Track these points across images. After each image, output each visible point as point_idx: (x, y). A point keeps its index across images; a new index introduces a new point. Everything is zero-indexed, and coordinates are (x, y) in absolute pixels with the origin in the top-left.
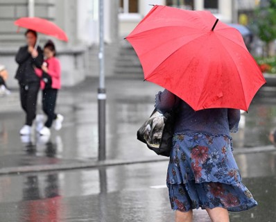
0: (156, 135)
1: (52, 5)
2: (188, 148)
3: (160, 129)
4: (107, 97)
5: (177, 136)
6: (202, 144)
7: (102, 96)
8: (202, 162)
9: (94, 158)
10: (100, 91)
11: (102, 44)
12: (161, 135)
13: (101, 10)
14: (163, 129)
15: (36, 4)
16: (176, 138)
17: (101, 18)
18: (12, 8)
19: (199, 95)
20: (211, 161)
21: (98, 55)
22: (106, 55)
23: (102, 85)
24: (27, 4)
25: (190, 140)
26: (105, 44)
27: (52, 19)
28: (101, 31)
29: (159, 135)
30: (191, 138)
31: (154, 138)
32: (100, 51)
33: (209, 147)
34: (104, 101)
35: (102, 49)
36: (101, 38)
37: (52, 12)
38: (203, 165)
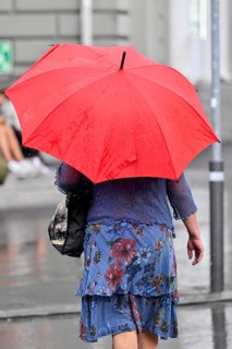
0: (58, 226)
1: (124, 12)
2: (107, 243)
3: (63, 217)
4: (225, 176)
5: (92, 227)
6: (128, 236)
7: (216, 176)
8: (126, 264)
9: (203, 288)
10: (212, 167)
11: (217, 81)
12: (65, 227)
13: (214, 20)
14: (66, 216)
15: (95, 11)
16: (90, 229)
17: (214, 34)
18: (52, 17)
19: (98, 160)
20: (138, 262)
21: (209, 103)
22: (223, 102)
23: (217, 157)
24: (78, 11)
25: (110, 231)
26: (222, 81)
27: (124, 38)
28: (215, 58)
29: (63, 226)
30: (111, 228)
31: (56, 231)
32: (212, 95)
33: (137, 241)
34: (222, 184)
35: (216, 91)
36: (214, 72)
37: (124, 25)
38: (127, 267)
